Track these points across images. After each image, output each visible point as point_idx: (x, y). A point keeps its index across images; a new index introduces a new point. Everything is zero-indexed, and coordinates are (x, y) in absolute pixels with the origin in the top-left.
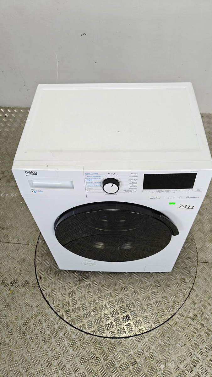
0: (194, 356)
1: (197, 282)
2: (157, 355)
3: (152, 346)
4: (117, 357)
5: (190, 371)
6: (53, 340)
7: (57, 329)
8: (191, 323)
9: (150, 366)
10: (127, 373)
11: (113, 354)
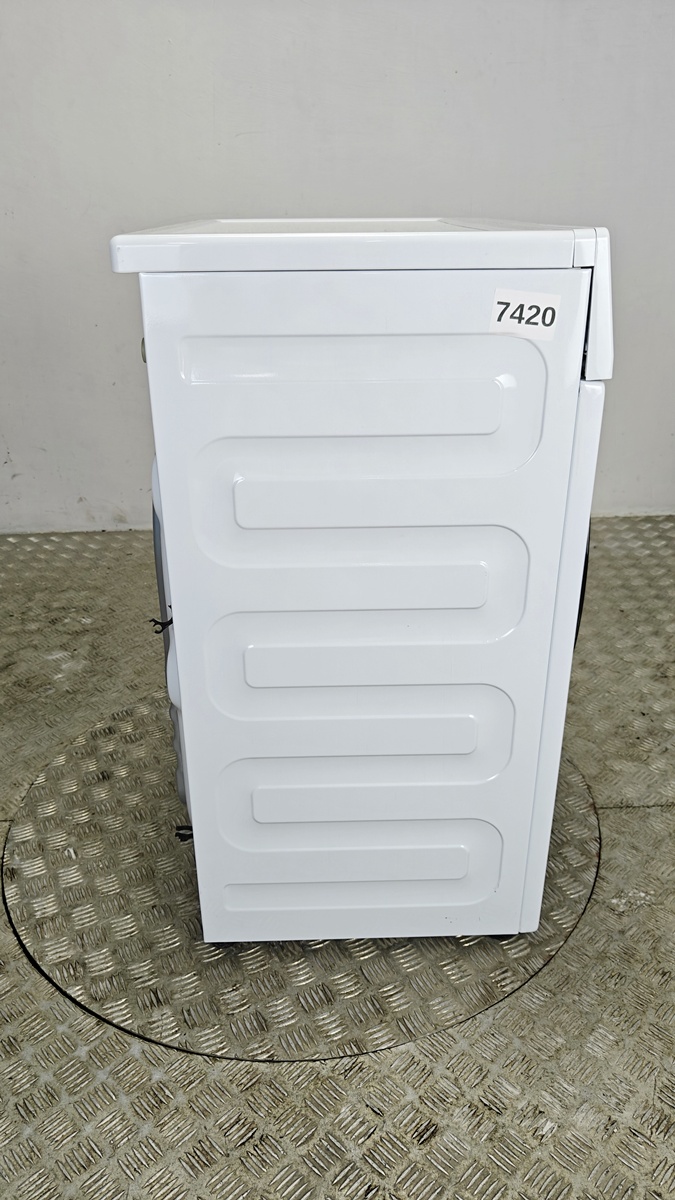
0: (665, 1074)
1: (610, 859)
2: (517, 1093)
3: (490, 1066)
4: (350, 1123)
5: (662, 1127)
6: (65, 1099)
7: (84, 1058)
8: (623, 973)
9: (498, 1135)
10: (403, 1176)
11: (331, 1115)
